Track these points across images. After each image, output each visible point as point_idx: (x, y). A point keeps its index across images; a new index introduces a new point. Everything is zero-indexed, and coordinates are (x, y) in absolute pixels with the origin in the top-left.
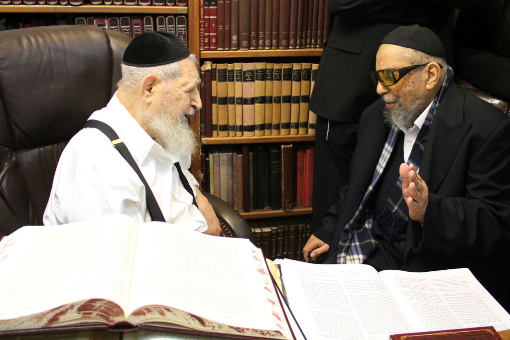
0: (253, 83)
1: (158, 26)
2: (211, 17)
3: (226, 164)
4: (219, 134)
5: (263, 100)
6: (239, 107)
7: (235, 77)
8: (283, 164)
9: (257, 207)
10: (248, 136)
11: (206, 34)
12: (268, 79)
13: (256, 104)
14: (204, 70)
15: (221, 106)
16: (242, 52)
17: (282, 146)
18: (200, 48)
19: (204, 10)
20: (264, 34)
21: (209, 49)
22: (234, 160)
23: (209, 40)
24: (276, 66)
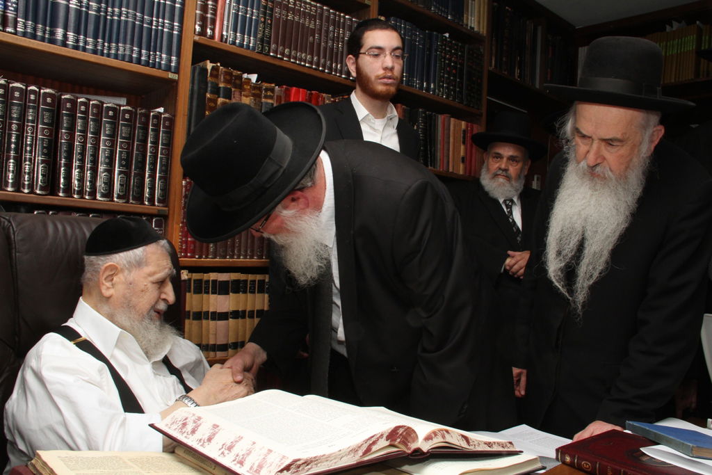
0: (227, 296)
5: (236, 314)
6: (212, 323)
7: (210, 289)
11: (184, 239)
12: (243, 292)
13: (230, 320)
14: (181, 279)
15: (195, 322)
16: (218, 261)
20: (240, 243)
21: (187, 257)
23: (187, 247)
24: (250, 277)
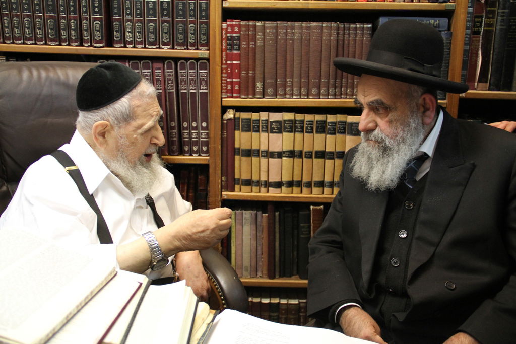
0: (280, 135)
1: (179, 71)
2: (234, 62)
3: (250, 223)
4: (242, 189)
5: (292, 154)
6: (264, 161)
7: (261, 128)
8: (312, 227)
9: (282, 275)
10: (274, 194)
11: (229, 80)
12: (298, 131)
13: (284, 158)
14: (227, 119)
15: (244, 159)
16: (268, 101)
17: (312, 207)
18: (221, 95)
19: (227, 54)
20: (292, 82)
21: (232, 97)
22: (259, 220)
23: (232, 87)
24: (308, 117)
